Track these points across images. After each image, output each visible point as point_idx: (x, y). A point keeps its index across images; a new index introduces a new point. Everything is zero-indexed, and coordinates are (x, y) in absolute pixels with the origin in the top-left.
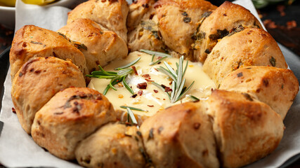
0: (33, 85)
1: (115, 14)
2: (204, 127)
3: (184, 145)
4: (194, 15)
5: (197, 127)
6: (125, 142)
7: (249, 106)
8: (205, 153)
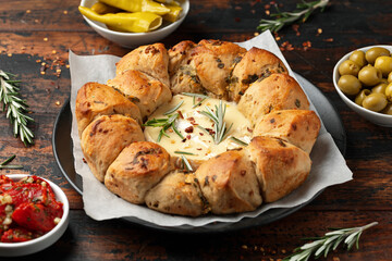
0: (103, 143)
1: (158, 64)
2: (249, 173)
3: (234, 190)
4: (227, 60)
5: (243, 174)
6: (186, 189)
7: (284, 152)
8: (251, 193)
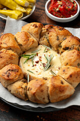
1: (36, 32)
2: (45, 91)
4: (61, 38)
5: (42, 91)
6: (20, 90)
7: (61, 86)
8: (44, 99)
